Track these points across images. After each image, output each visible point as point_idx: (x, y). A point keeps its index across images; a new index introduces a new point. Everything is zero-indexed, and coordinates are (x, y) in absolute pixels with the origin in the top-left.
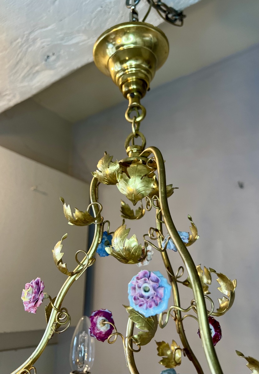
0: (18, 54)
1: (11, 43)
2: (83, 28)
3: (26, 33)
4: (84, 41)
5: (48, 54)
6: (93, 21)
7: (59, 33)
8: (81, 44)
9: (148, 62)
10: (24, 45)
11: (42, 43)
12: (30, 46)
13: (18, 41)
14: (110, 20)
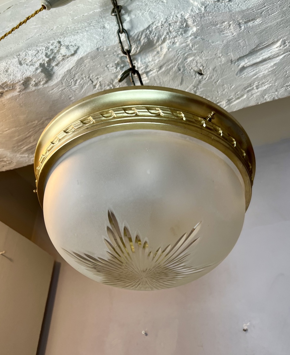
0: (30, 132)
1: (28, 123)
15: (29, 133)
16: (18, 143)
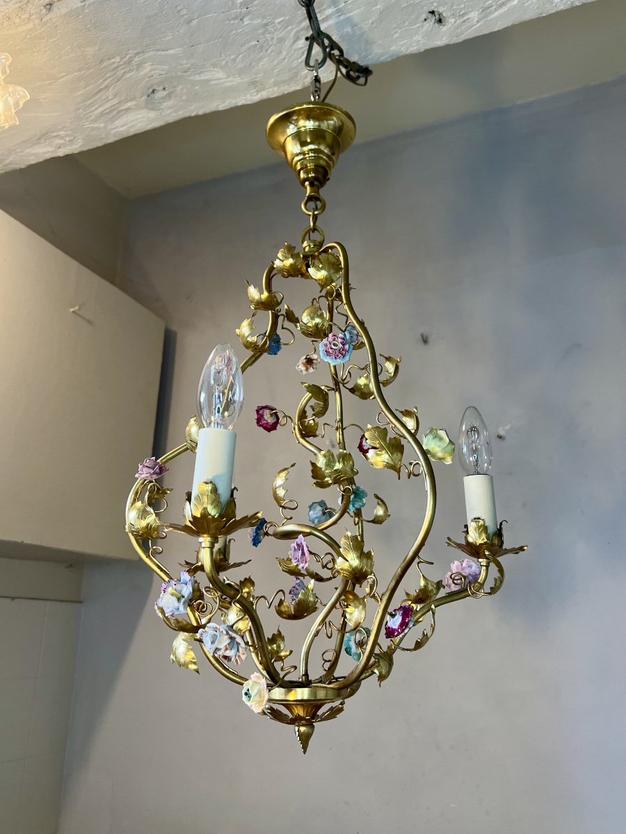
1: (102, 61)
2: (224, 62)
3: (133, 52)
4: (221, 79)
5: (155, 87)
6: (241, 56)
7: (185, 62)
8: (213, 82)
9: (331, 147)
10: (120, 68)
11: (154, 70)
12: (130, 71)
13: (113, 60)
14: (265, 59)
15: (105, 81)
16: (85, 101)
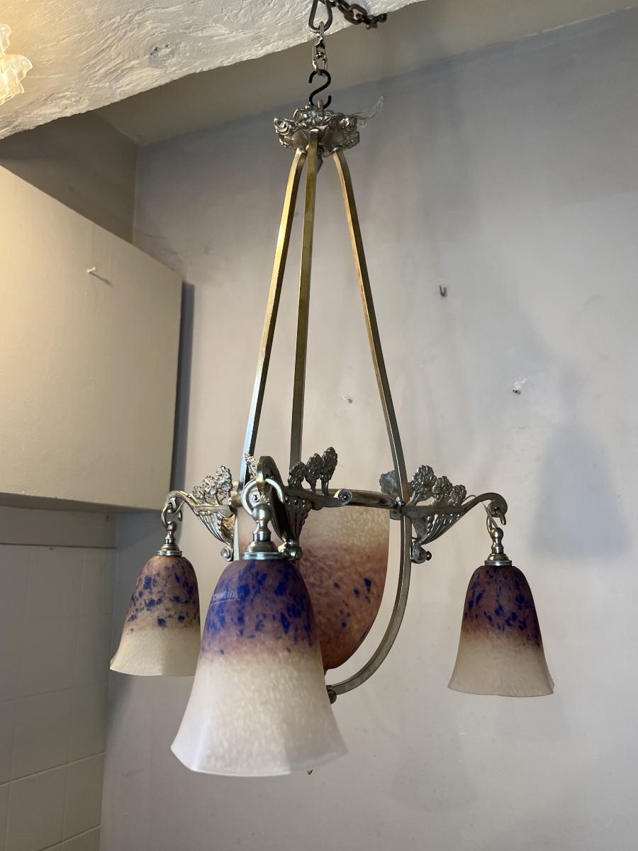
0: (108, 39)
2: (226, 18)
3: (132, 11)
4: (224, 35)
5: (157, 45)
6: (243, 11)
7: (186, 18)
8: (216, 38)
10: (121, 27)
11: (155, 28)
12: (130, 31)
13: (113, 20)
14: (268, 13)
15: (106, 41)
16: (88, 62)
